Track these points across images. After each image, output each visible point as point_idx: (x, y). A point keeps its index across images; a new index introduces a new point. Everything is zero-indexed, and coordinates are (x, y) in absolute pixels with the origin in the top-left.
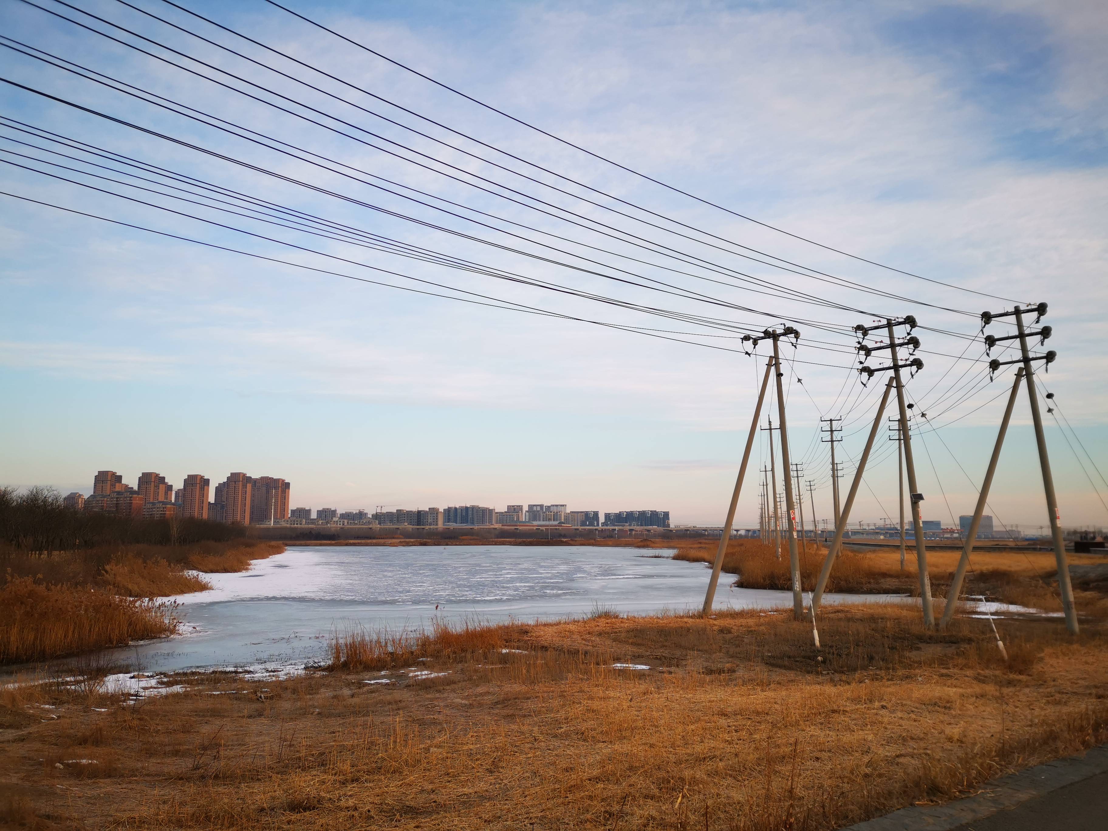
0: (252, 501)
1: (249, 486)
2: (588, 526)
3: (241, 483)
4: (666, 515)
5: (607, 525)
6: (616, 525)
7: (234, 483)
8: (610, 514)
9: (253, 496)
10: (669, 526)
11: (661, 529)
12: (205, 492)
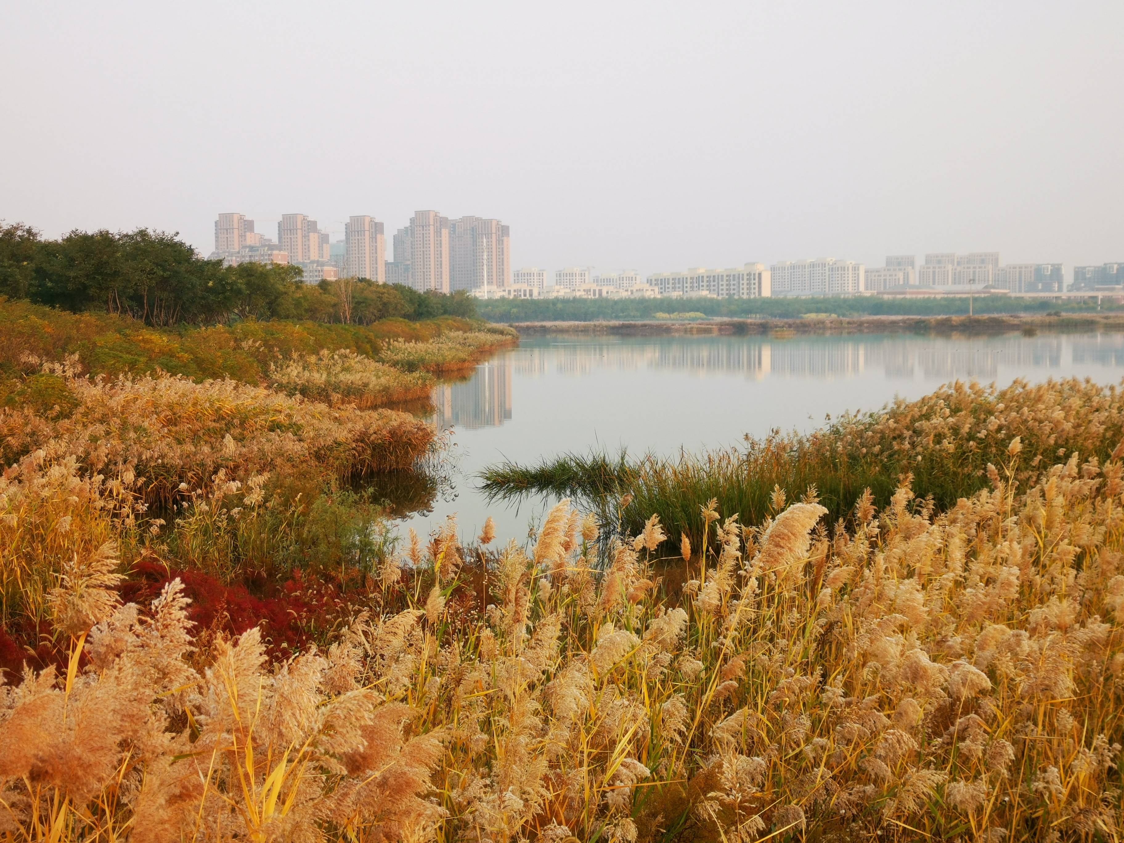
0: (452, 258)
1: (445, 232)
2: (1042, 291)
3: (432, 227)
5: (1078, 289)
6: (1098, 290)
7: (421, 228)
8: (1085, 268)
9: (452, 249)
12: (379, 245)
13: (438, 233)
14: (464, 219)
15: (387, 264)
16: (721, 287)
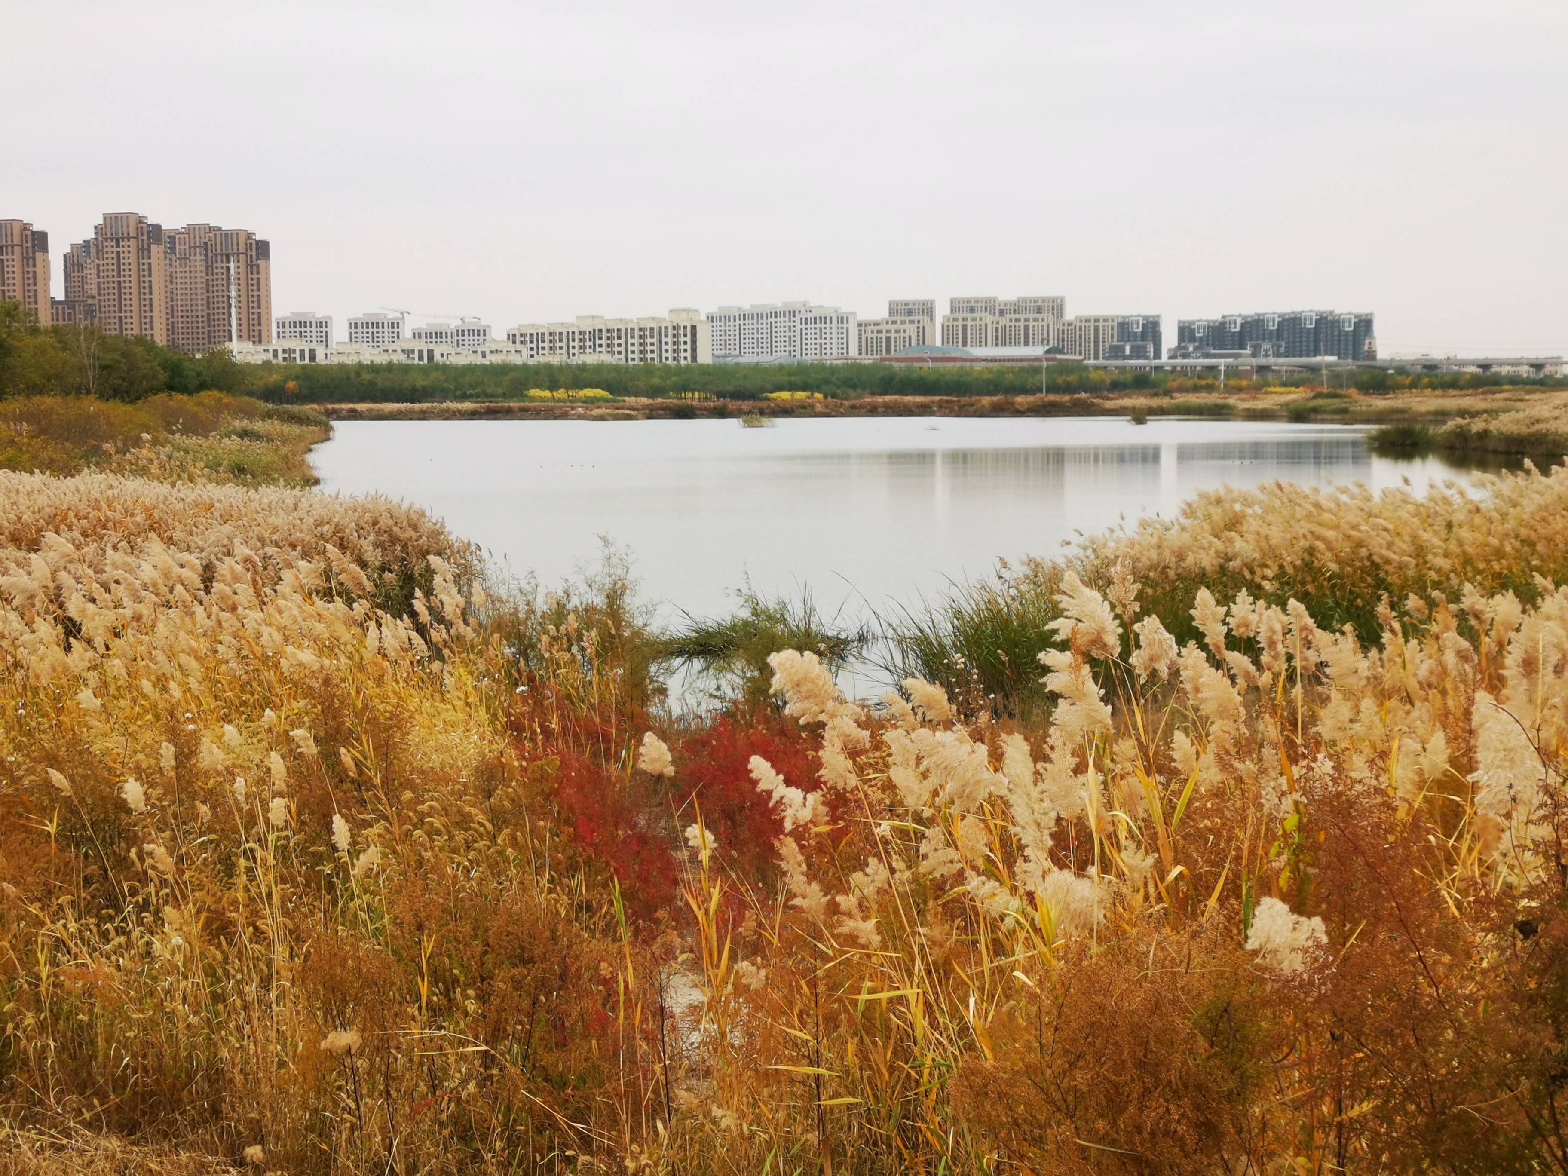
0: (170, 296)
1: (157, 252)
2: (1130, 357)
3: (133, 242)
4: (1364, 325)
5: (1184, 356)
6: (1215, 356)
7: (114, 243)
8: (1193, 323)
10: (1372, 355)
11: (1349, 364)
12: (39, 269)
13: (144, 251)
14: (191, 229)
15: (54, 303)
16: (630, 348)
